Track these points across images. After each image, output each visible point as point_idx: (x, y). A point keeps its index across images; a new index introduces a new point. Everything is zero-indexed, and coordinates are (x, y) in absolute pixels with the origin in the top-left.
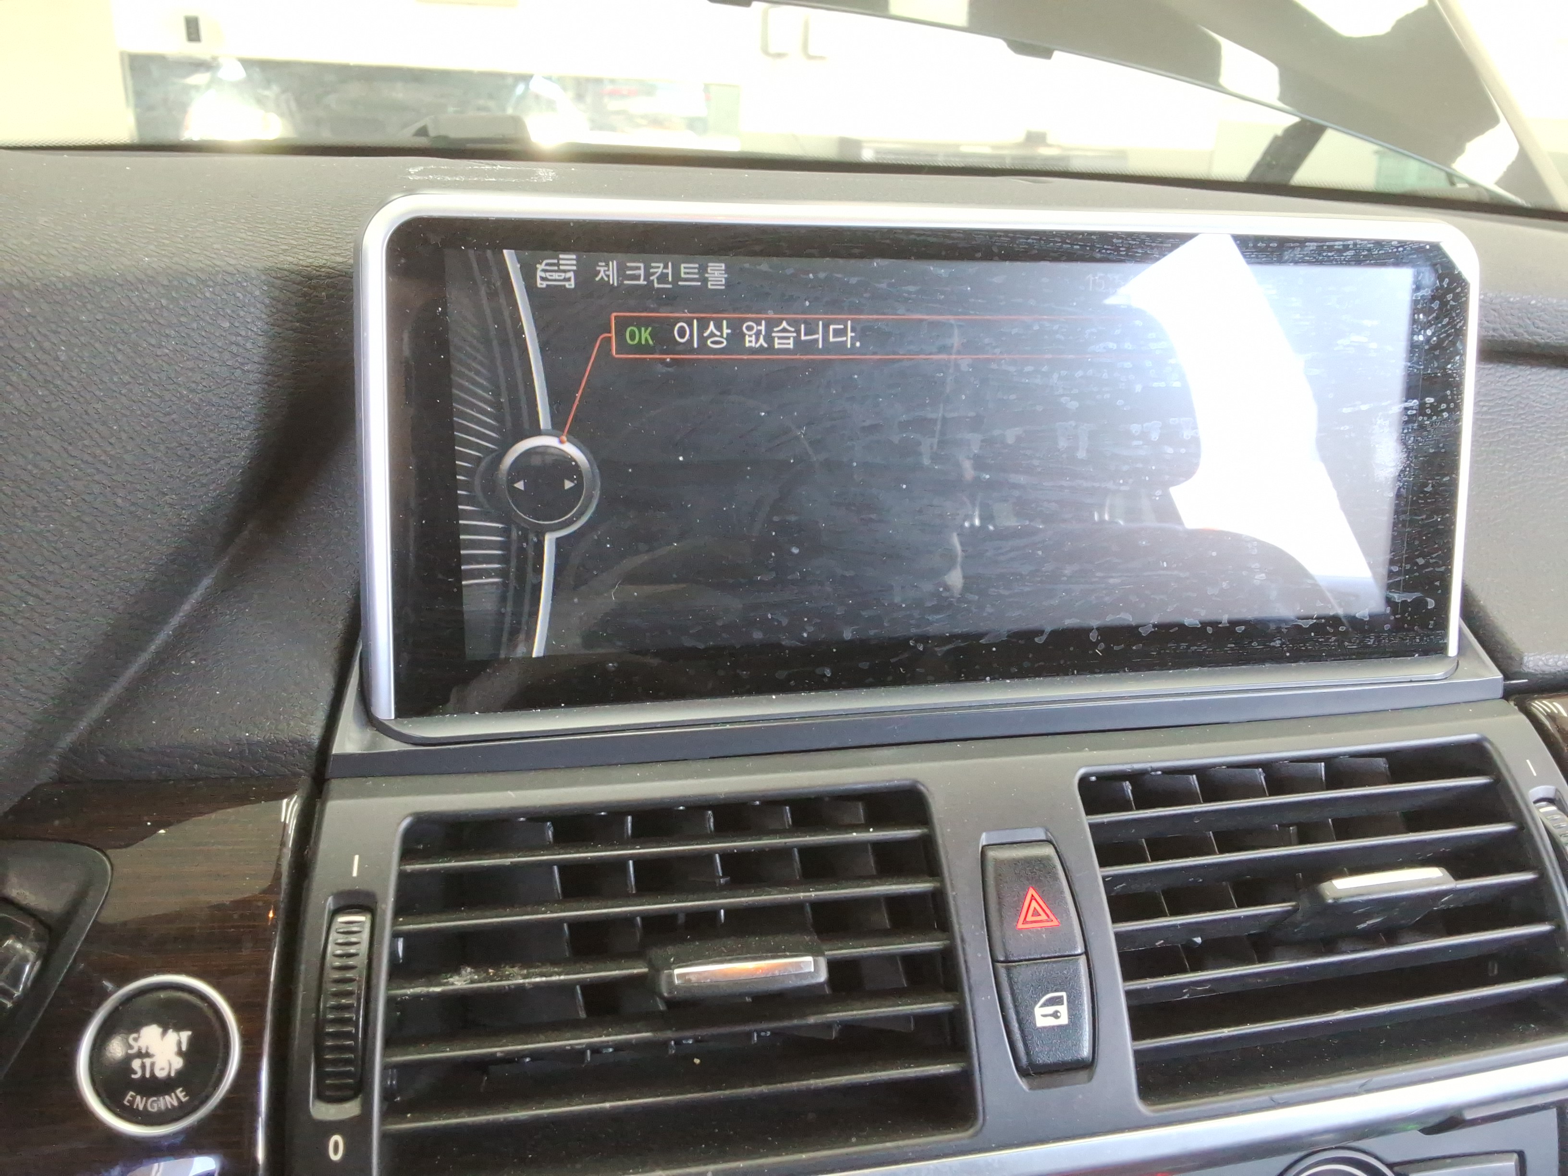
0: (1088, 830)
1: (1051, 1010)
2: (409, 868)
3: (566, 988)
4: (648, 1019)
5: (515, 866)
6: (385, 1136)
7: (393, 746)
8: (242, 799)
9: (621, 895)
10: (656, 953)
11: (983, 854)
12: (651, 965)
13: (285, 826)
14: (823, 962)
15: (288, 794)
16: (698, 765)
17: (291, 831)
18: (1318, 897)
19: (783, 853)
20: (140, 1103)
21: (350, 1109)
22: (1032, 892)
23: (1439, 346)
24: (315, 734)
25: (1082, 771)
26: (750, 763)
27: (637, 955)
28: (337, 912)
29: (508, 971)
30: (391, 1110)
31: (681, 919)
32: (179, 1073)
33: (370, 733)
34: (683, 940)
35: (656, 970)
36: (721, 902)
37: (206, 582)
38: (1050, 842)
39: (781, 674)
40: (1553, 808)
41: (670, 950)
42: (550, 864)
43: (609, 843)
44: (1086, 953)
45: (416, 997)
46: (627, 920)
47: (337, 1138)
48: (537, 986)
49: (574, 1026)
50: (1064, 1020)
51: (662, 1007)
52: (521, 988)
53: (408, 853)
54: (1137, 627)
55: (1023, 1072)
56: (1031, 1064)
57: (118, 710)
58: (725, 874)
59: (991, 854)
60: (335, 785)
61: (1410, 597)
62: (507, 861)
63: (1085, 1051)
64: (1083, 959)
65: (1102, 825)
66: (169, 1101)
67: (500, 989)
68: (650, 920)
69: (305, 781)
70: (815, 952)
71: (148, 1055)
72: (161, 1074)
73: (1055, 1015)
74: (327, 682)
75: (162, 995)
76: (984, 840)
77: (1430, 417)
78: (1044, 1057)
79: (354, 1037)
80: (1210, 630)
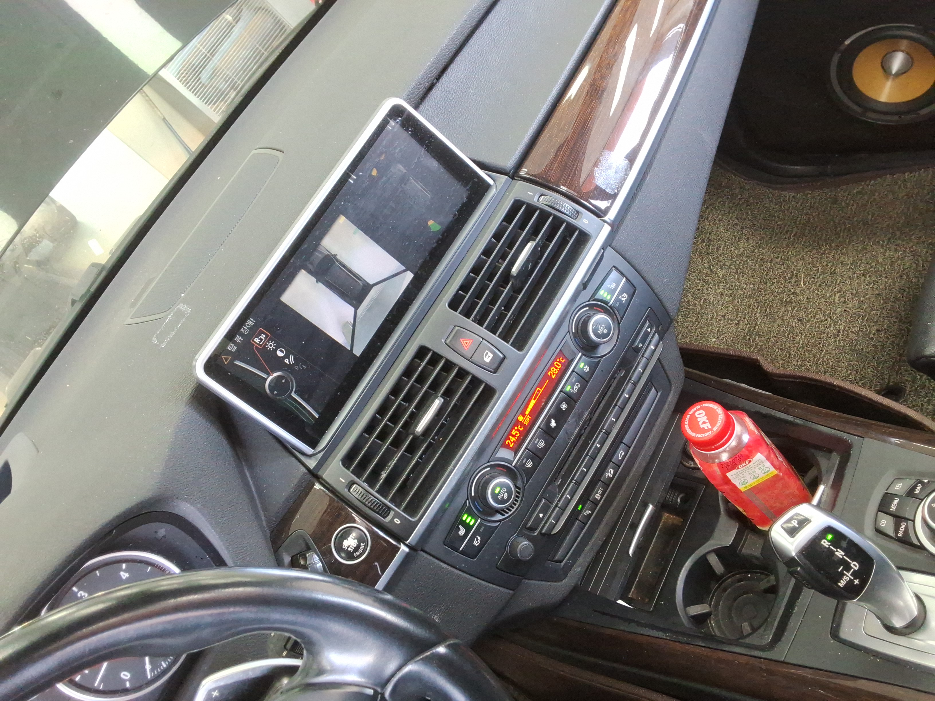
0: (460, 315)
1: (487, 356)
2: (351, 469)
3: (402, 455)
4: (423, 442)
5: (368, 448)
6: (403, 511)
7: (320, 455)
8: (307, 494)
9: (393, 429)
10: (410, 431)
11: (446, 344)
12: (411, 434)
13: (320, 489)
14: (439, 398)
15: (314, 485)
16: (378, 391)
17: (322, 488)
18: (513, 276)
19: (412, 386)
20: (358, 553)
21: (392, 513)
22: (462, 340)
23: (415, 129)
24: (305, 470)
25: (447, 305)
26: (386, 379)
27: (407, 435)
28: (349, 491)
29: (389, 464)
30: (398, 506)
31: (408, 420)
32: (358, 542)
33: (313, 458)
34: (412, 423)
35: (413, 433)
36: (412, 409)
37: (246, 470)
38: (455, 326)
39: (371, 356)
40: (543, 197)
41: (412, 428)
42: (374, 440)
43: (379, 424)
44: (483, 339)
45: (380, 486)
46: (399, 432)
47: (395, 520)
48: (398, 461)
49: (411, 459)
50: (491, 355)
51: (422, 438)
52: (395, 464)
53: (348, 468)
54: (425, 260)
55: (495, 373)
56: (494, 370)
57: (265, 509)
58: (406, 403)
59: (448, 342)
60: (320, 473)
61: (470, 185)
62: (366, 448)
63: (502, 356)
64: (484, 341)
65: (461, 310)
66: (362, 547)
67: (392, 468)
68: (402, 427)
69: (313, 479)
70: (436, 397)
71: (349, 546)
72: (355, 546)
73: (489, 356)
74: (294, 460)
75: (339, 535)
76: (443, 341)
77: (431, 145)
78: (494, 366)
79: (378, 503)
80: (440, 242)
